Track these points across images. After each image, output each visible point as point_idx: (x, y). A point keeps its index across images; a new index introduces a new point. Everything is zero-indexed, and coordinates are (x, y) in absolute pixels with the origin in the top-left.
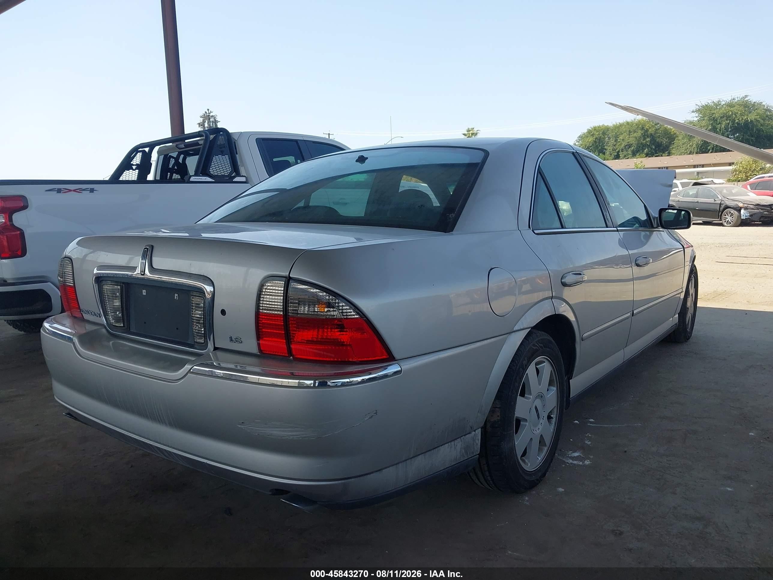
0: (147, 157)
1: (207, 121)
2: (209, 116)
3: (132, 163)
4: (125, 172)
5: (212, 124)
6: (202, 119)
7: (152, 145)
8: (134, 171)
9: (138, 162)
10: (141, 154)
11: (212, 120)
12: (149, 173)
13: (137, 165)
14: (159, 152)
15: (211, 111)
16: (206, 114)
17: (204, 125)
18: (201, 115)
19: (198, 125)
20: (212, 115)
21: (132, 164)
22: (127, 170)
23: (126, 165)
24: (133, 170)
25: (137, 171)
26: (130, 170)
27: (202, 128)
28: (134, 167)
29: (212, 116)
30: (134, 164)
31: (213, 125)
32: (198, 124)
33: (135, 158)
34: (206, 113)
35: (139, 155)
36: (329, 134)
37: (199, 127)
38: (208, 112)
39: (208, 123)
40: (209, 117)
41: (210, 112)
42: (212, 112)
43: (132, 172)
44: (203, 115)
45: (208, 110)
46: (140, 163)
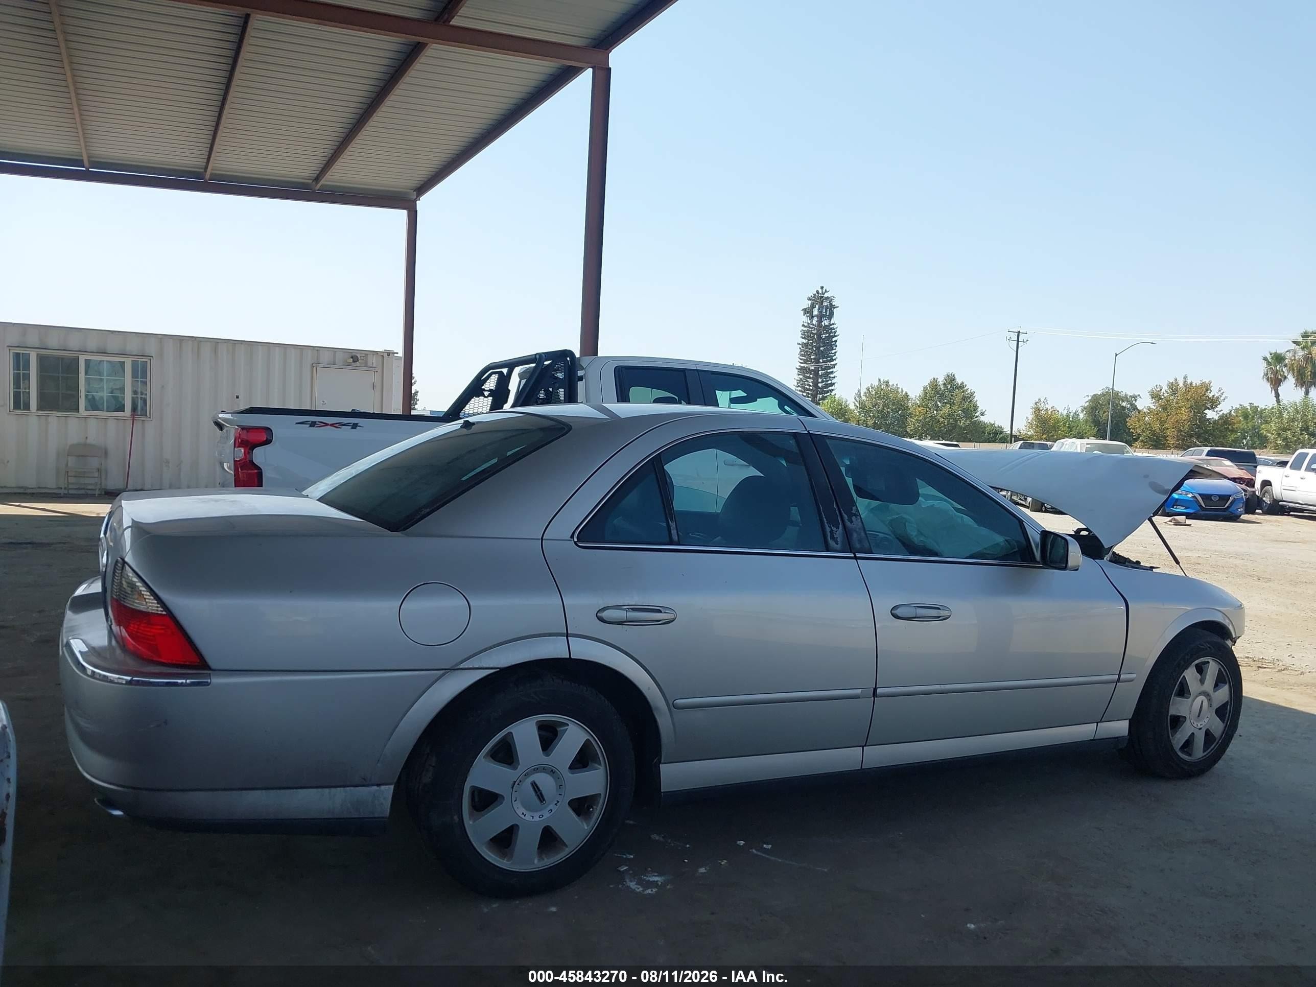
0: (504, 381)
1: (817, 306)
2: (822, 297)
3: (483, 387)
4: (472, 400)
5: (824, 311)
6: (810, 302)
7: (511, 365)
8: (486, 399)
9: (493, 387)
10: (497, 376)
11: (825, 304)
12: (506, 402)
13: (490, 390)
14: (521, 376)
15: (826, 290)
16: (817, 295)
17: (813, 312)
18: (810, 297)
19: (803, 312)
20: (826, 296)
21: (484, 389)
22: (476, 397)
23: (475, 389)
24: (485, 397)
25: (491, 398)
26: (481, 397)
27: (808, 316)
28: (486, 393)
29: (827, 298)
30: (486, 389)
31: (826, 312)
32: (803, 310)
33: (488, 381)
34: (818, 292)
35: (494, 378)
36: (1019, 332)
37: (804, 315)
38: (820, 292)
39: (819, 309)
40: (822, 299)
41: (824, 291)
42: (828, 292)
43: (482, 400)
44: (813, 296)
45: (822, 288)
46: (495, 388)
